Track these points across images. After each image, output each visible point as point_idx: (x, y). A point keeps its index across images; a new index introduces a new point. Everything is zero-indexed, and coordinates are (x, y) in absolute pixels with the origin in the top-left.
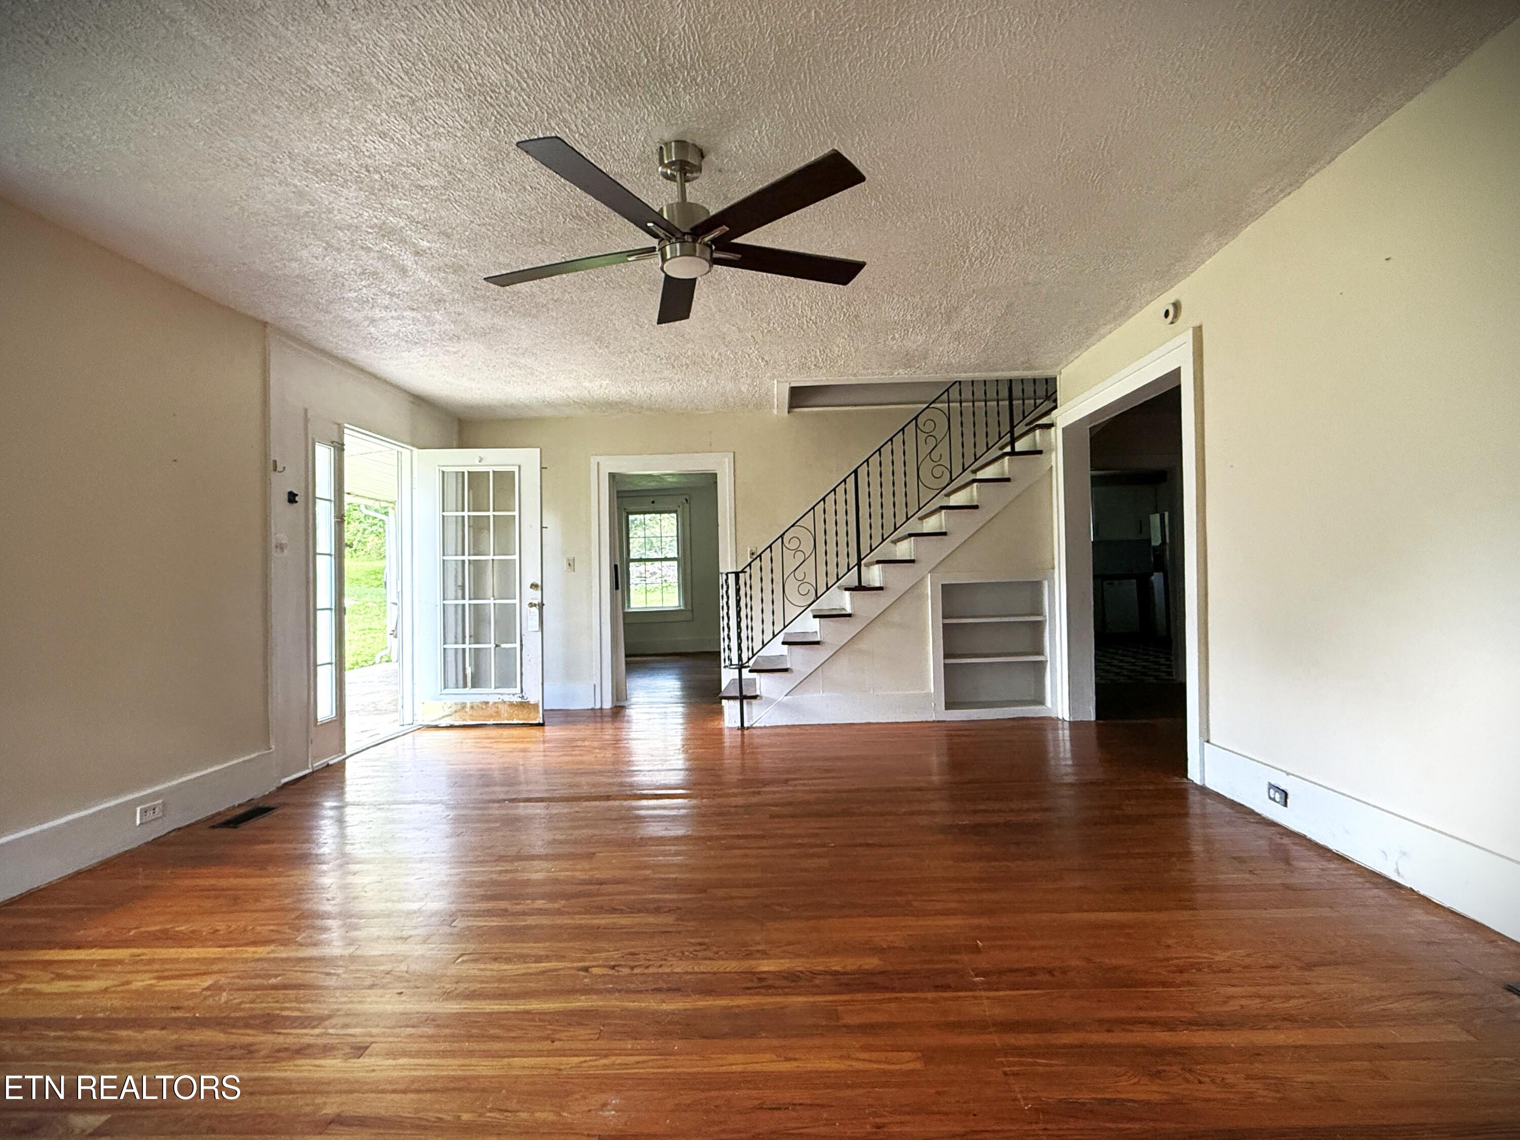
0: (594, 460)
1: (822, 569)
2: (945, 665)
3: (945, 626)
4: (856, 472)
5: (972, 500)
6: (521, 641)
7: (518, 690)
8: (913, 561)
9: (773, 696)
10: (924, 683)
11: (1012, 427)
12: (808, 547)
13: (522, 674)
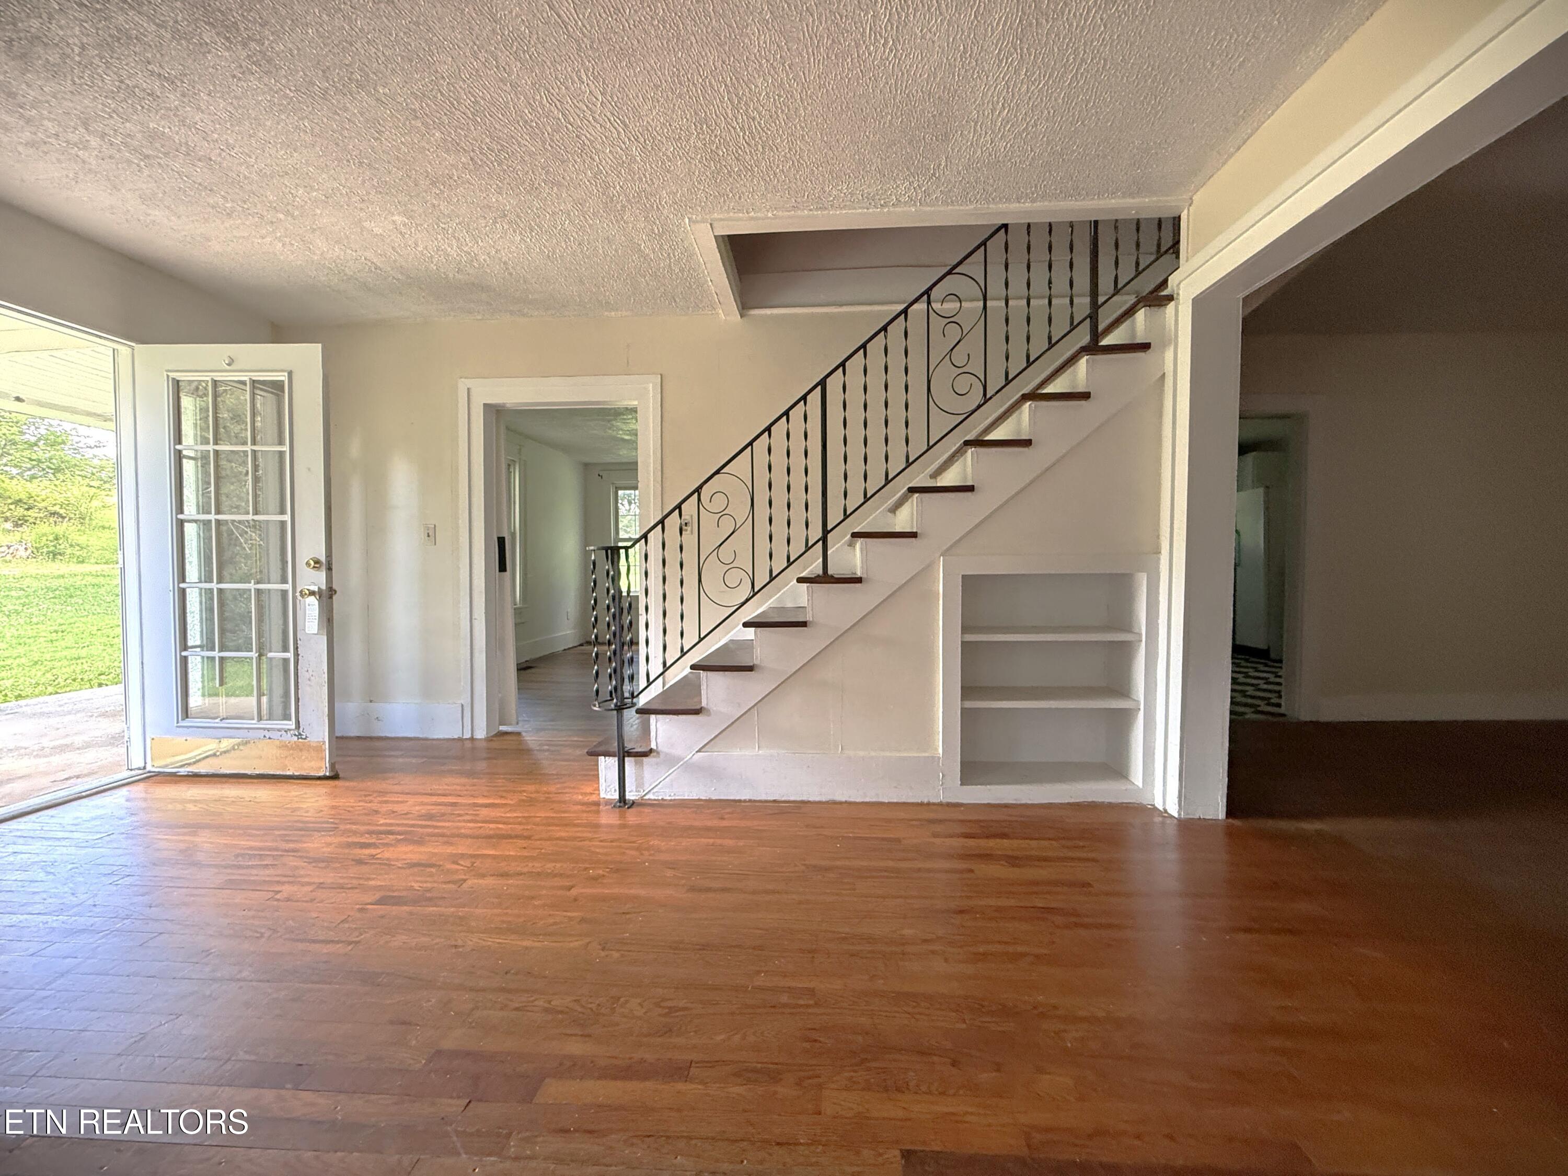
0: (463, 385)
1: (763, 546)
2: (963, 710)
3: (966, 646)
4: (823, 383)
5: (1019, 432)
6: (296, 648)
7: (291, 724)
8: (913, 535)
9: (678, 751)
10: (926, 741)
11: (1095, 306)
12: (741, 511)
13: (297, 700)
